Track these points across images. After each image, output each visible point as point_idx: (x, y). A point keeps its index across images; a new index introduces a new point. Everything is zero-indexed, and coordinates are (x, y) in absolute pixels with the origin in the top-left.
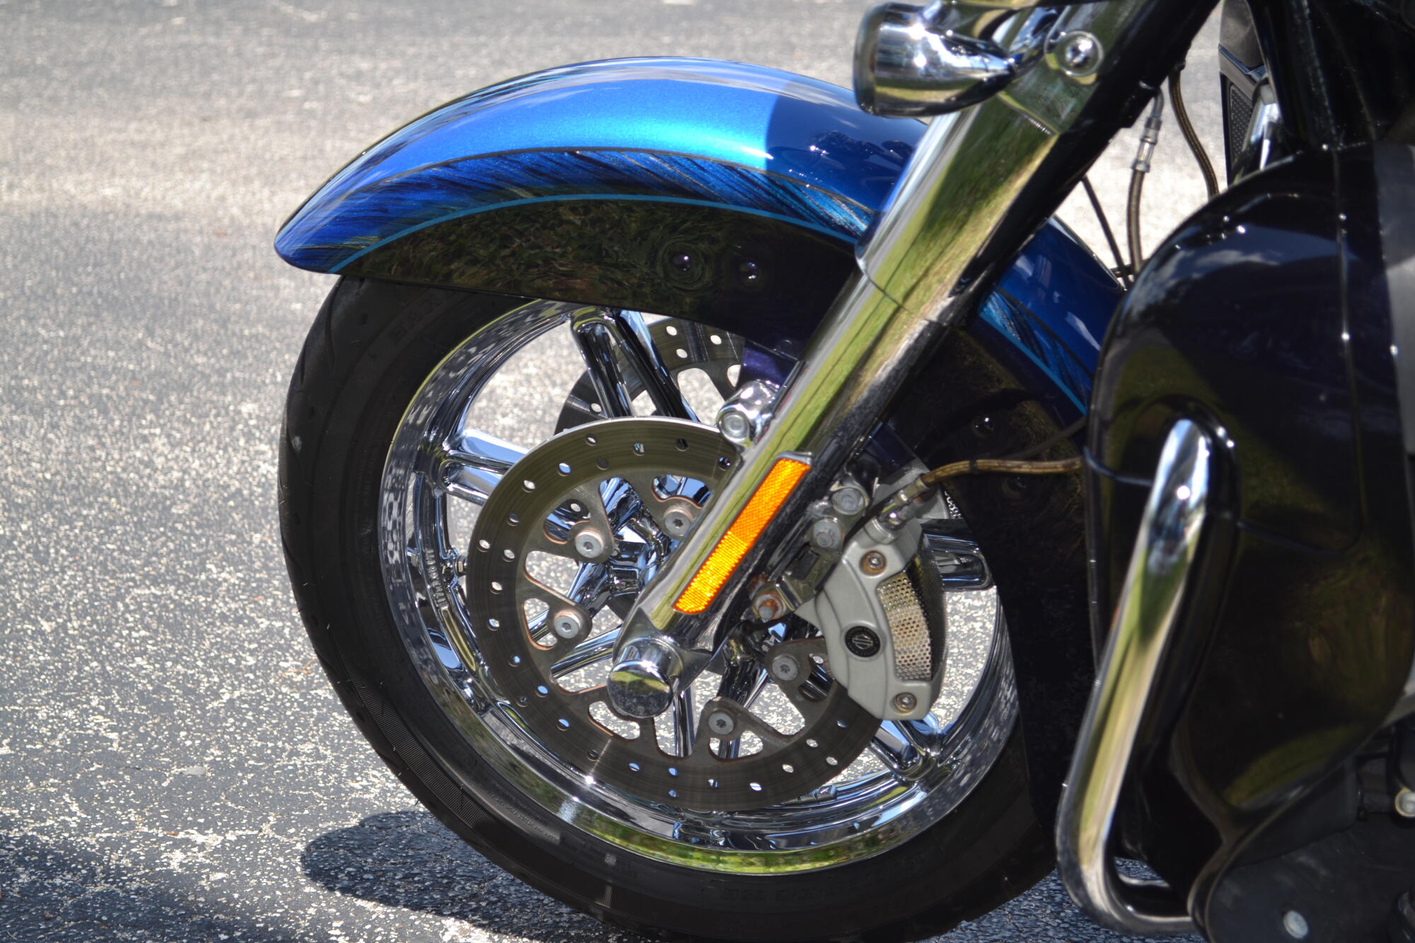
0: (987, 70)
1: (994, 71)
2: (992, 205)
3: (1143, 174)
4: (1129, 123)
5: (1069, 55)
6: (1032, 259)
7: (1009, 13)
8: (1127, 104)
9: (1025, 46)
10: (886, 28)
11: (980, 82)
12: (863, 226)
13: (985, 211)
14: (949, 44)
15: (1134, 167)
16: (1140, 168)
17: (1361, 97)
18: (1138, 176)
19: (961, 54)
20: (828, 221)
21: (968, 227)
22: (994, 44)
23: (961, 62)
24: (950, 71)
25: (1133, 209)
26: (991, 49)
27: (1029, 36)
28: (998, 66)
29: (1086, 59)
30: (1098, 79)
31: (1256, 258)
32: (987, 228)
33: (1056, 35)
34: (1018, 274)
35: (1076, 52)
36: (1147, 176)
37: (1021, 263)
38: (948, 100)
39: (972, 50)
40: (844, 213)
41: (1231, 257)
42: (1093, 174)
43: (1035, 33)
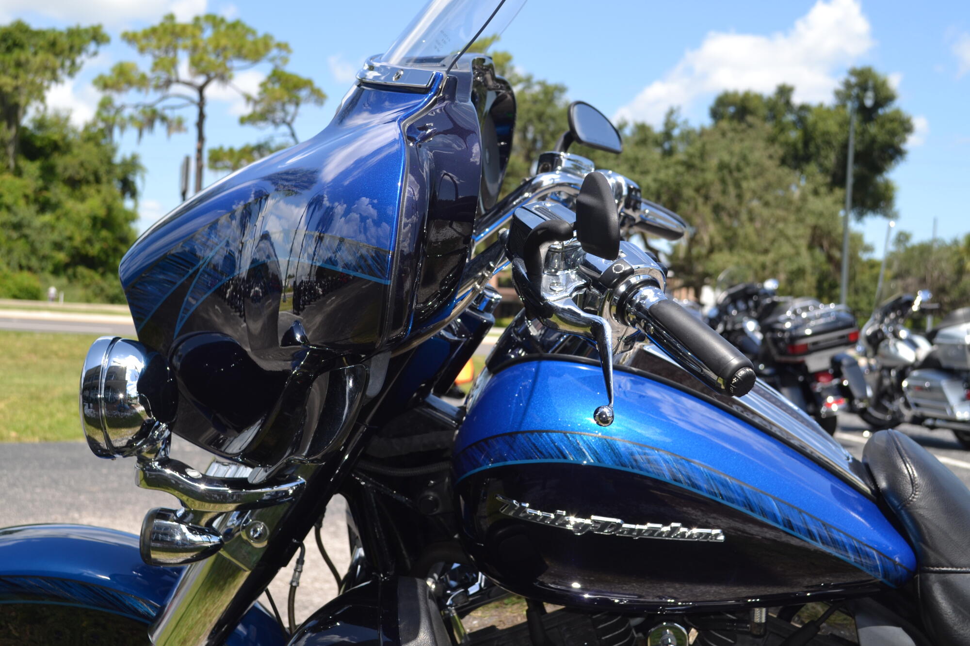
0: (210, 542)
1: (214, 542)
2: (235, 583)
3: (295, 587)
4: (285, 564)
5: (252, 533)
6: (246, 626)
7: (220, 514)
8: (287, 550)
9: (233, 524)
10: (157, 521)
11: (207, 547)
12: (154, 614)
13: (232, 585)
14: (191, 530)
15: (291, 584)
16: (294, 584)
17: (402, 545)
18: (293, 588)
19: (197, 534)
20: (136, 612)
21: (225, 591)
22: (213, 529)
23: (197, 538)
24: (192, 543)
25: (291, 605)
26: (211, 531)
27: (235, 519)
28: (215, 540)
29: (260, 535)
30: (268, 543)
31: (346, 639)
32: (232, 595)
33: (247, 520)
34: (239, 634)
35: (255, 531)
36: (298, 588)
37: (240, 628)
38: (192, 557)
39: (202, 532)
40: (145, 608)
41: (336, 638)
42: (270, 587)
43: (238, 518)
